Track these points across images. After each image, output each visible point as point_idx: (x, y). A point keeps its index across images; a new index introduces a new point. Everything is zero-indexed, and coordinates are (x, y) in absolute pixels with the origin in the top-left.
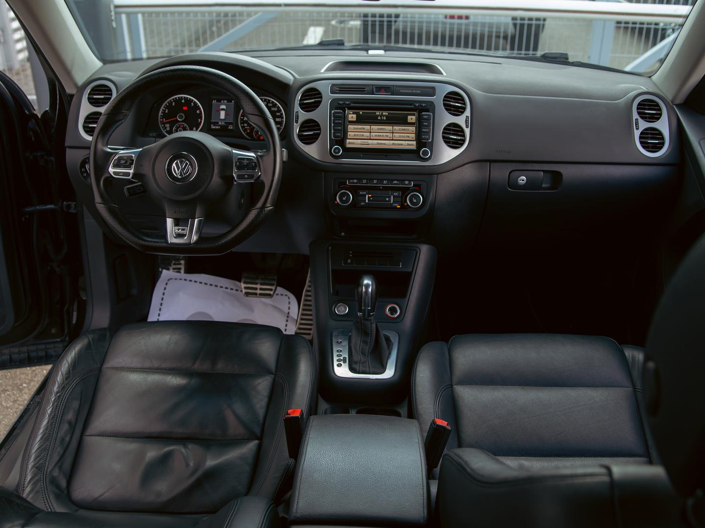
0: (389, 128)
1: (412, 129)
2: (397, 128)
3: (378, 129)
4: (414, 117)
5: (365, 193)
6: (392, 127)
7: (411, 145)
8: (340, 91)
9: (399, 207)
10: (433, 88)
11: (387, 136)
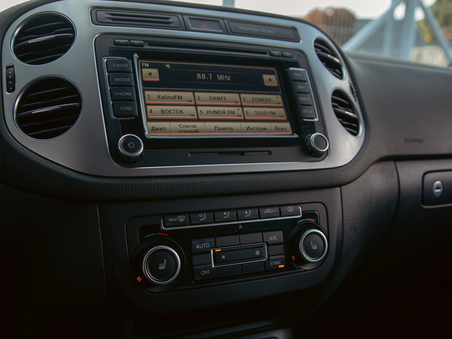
0: (232, 97)
1: (277, 99)
2: (248, 97)
3: (211, 99)
4: (273, 77)
5: (206, 245)
6: (237, 95)
7: (282, 130)
8: (113, 19)
9: (283, 266)
10: (294, 29)
11: (233, 113)
